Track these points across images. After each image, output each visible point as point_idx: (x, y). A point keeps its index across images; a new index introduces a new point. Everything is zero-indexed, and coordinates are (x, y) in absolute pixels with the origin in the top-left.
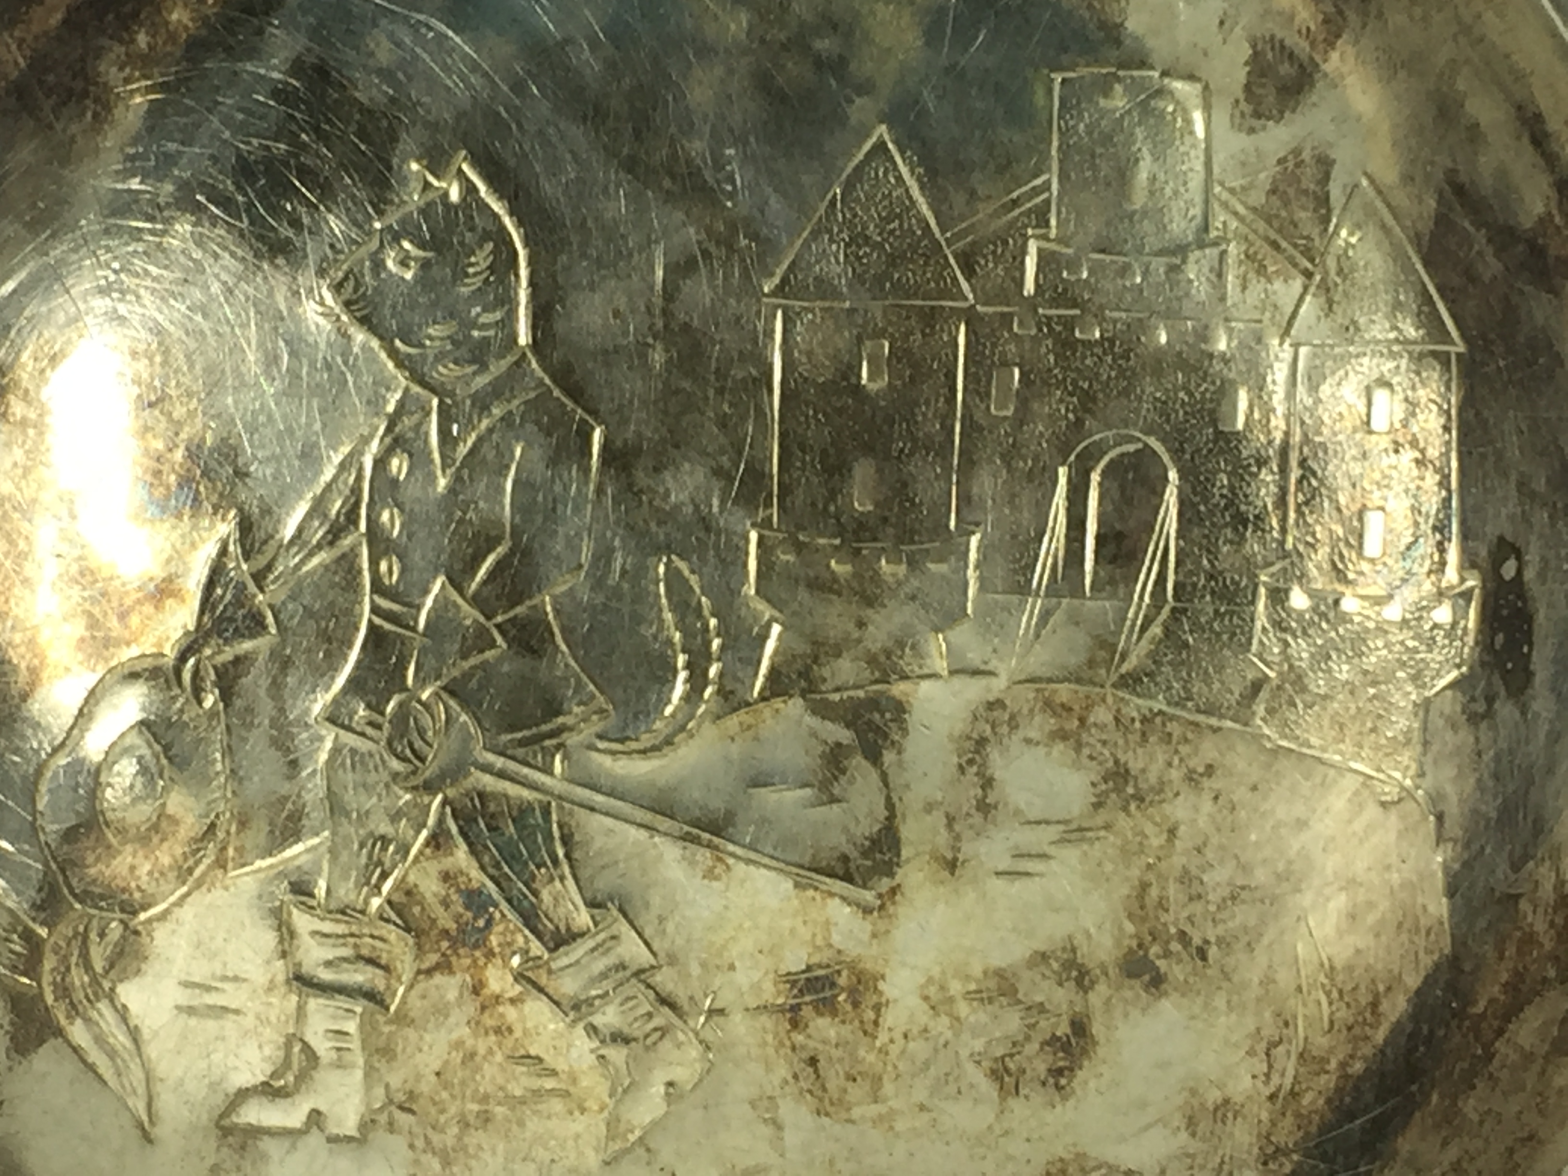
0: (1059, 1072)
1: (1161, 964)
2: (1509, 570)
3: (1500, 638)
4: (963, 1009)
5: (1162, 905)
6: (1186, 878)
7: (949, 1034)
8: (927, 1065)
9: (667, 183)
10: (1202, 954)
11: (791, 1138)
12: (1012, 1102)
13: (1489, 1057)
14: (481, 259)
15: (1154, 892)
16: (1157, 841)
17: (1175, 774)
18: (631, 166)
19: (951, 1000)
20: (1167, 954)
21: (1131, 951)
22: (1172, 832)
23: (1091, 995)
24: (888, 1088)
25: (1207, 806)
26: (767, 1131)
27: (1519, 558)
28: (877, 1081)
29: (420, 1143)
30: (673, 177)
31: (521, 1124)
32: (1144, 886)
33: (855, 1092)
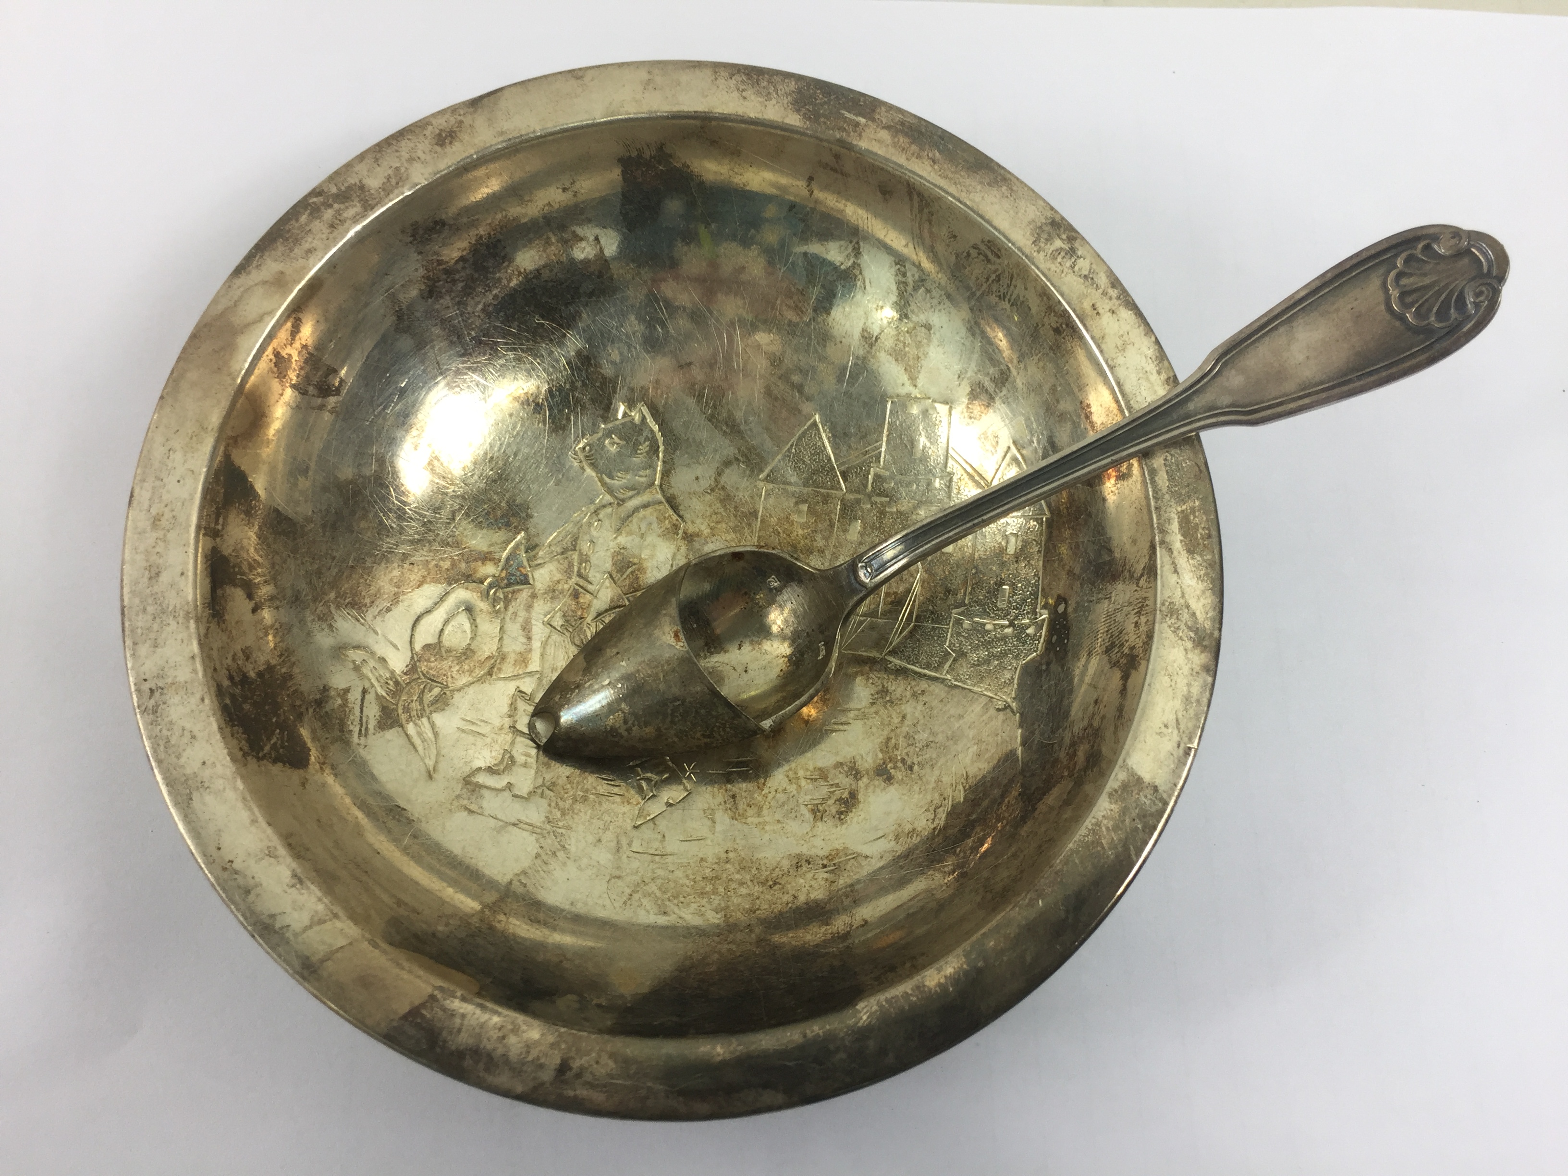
0: (841, 813)
1: (892, 771)
2: (1061, 609)
3: (1055, 638)
4: (803, 783)
5: (896, 747)
6: (907, 736)
7: (795, 792)
8: (783, 804)
9: (724, 428)
10: (911, 768)
11: (719, 827)
12: (819, 824)
13: (1034, 809)
14: (644, 448)
15: (893, 741)
16: (896, 720)
17: (908, 694)
18: (711, 419)
19: (798, 778)
20: (895, 768)
21: (880, 766)
22: (904, 717)
23: (860, 783)
24: (765, 812)
25: (920, 707)
26: (709, 823)
27: (1066, 603)
28: (760, 808)
29: (553, 804)
30: (727, 425)
31: (600, 803)
32: (889, 739)
33: (750, 812)
